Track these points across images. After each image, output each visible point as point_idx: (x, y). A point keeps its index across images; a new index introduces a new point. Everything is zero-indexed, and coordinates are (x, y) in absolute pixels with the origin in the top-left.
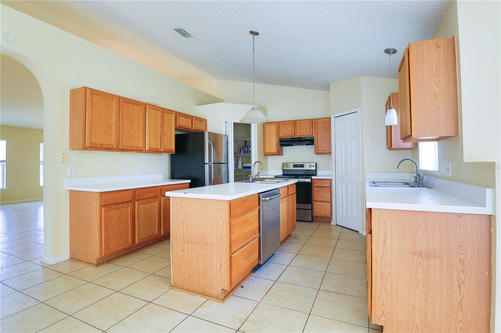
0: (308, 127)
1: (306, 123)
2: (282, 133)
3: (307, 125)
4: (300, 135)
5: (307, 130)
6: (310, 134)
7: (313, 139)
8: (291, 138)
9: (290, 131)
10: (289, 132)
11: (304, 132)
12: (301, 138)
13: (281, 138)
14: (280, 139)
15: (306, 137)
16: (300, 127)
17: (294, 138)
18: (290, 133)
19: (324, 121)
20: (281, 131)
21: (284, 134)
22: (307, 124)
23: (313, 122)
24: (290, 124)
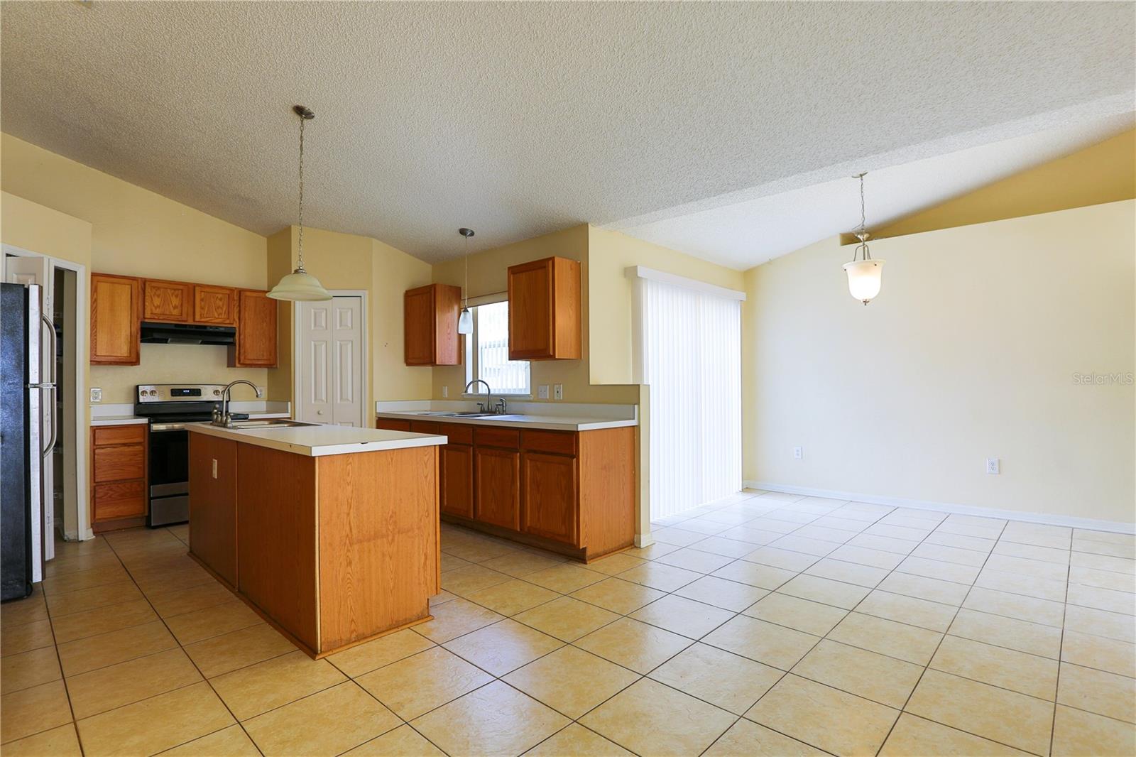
0: (223, 305)
1: (217, 295)
2: (151, 310)
3: (221, 300)
4: (203, 320)
5: (220, 311)
6: (228, 322)
7: (233, 331)
8: (176, 325)
9: (175, 307)
10: (172, 309)
11: (213, 316)
12: (205, 327)
13: (146, 321)
14: (141, 322)
15: (217, 327)
16: (202, 300)
17: (185, 326)
18: (176, 312)
19: (260, 297)
20: (147, 304)
21: (158, 311)
22: (220, 296)
23: (237, 296)
24: (175, 290)
